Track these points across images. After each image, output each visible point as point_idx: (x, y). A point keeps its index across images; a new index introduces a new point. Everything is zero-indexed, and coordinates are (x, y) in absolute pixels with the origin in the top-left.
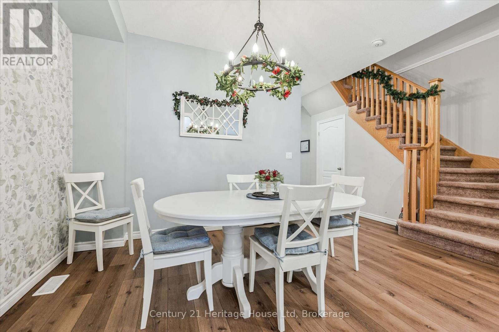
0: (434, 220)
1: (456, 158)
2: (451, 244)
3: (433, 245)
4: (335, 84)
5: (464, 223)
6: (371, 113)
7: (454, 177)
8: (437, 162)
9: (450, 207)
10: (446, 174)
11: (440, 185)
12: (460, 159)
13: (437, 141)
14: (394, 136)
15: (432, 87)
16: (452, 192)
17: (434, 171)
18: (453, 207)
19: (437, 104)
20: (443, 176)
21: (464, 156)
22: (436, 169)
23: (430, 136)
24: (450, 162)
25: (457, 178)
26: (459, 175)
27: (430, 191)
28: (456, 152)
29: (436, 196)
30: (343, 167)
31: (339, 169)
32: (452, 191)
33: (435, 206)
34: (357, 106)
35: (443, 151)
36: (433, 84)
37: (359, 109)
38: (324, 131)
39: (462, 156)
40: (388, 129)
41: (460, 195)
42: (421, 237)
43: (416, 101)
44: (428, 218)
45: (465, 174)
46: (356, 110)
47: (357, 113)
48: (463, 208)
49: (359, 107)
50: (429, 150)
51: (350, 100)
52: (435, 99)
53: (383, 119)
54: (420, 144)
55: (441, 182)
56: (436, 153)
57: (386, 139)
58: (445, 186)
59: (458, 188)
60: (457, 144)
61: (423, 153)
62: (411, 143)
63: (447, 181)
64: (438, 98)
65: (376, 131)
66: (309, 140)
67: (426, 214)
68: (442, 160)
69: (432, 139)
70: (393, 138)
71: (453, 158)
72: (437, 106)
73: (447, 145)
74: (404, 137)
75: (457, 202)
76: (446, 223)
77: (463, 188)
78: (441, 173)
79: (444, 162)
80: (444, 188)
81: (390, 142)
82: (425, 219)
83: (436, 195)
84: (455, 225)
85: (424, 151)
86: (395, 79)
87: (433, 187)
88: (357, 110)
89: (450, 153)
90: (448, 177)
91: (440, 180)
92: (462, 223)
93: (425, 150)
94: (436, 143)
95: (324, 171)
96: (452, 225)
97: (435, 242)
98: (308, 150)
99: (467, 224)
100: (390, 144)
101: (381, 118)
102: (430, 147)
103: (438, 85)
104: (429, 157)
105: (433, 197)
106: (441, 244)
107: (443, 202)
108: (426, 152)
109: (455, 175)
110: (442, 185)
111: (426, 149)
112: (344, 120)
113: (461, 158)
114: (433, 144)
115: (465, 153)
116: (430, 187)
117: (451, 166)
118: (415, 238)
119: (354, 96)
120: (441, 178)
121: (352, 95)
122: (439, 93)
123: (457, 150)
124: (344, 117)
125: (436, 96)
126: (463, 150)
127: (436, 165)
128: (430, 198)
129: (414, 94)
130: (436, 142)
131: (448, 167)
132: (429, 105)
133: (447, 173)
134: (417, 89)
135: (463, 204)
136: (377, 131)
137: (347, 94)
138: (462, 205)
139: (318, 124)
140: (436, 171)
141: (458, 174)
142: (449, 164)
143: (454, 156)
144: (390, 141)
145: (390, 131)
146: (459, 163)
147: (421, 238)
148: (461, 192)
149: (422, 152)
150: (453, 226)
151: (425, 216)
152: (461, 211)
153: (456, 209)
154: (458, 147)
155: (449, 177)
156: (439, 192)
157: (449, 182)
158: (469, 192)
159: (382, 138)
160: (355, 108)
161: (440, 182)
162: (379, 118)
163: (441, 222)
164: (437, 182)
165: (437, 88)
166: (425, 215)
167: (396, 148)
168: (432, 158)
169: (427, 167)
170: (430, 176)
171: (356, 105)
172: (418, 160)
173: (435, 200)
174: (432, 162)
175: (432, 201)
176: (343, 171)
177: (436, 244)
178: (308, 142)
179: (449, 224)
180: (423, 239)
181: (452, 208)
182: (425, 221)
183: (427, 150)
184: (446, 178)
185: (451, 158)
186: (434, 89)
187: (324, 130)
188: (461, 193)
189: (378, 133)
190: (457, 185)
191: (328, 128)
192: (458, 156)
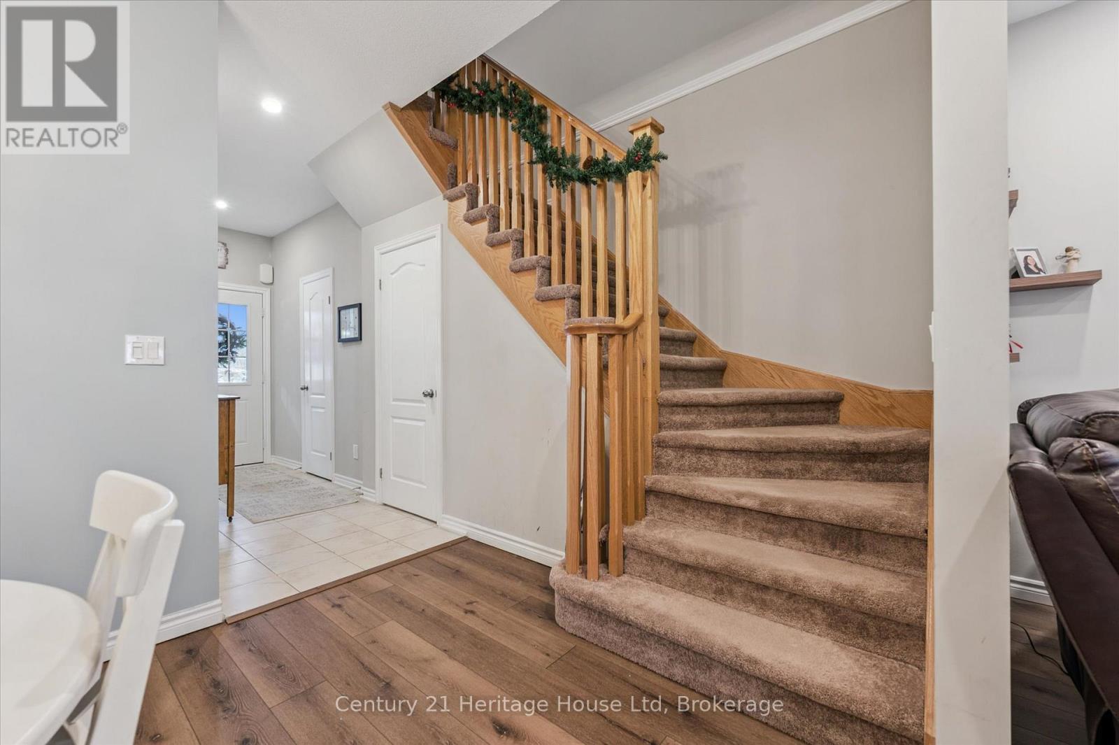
0: (645, 562)
1: (695, 360)
2: (684, 659)
3: (640, 662)
4: (398, 116)
5: (717, 573)
6: (501, 222)
7: (691, 416)
8: (652, 372)
9: (683, 511)
10: (674, 408)
11: (661, 444)
12: (704, 363)
13: (651, 311)
14: (552, 294)
15: (638, 143)
16: (687, 463)
17: (644, 400)
18: (690, 511)
19: (650, 197)
20: (668, 417)
21: (711, 357)
22: (650, 395)
23: (633, 292)
24: (684, 372)
25: (699, 420)
26: (703, 409)
27: (635, 464)
28: (696, 347)
29: (651, 479)
30: (438, 389)
31: (425, 395)
32: (686, 460)
33: (650, 509)
34: (468, 199)
35: (667, 342)
36: (639, 134)
37: (472, 208)
38: (394, 276)
39: (708, 357)
40: (538, 272)
41: (704, 469)
42: (609, 631)
43: (603, 187)
44: (632, 555)
45: (714, 406)
46: (465, 211)
47: (466, 221)
48: (712, 513)
49: (473, 204)
50: (630, 337)
51: (452, 181)
52: (644, 179)
53: (529, 239)
54: (613, 318)
55: (665, 434)
56: (648, 345)
57: (537, 302)
58: (670, 447)
59: (700, 449)
60: (698, 326)
61: (614, 345)
62: (593, 316)
63: (677, 429)
64: (651, 180)
65: (512, 277)
66: (360, 304)
67: (625, 543)
68: (664, 368)
69: (640, 302)
70: (552, 300)
71: (689, 361)
72: (649, 203)
73: (678, 327)
74: (578, 298)
75: (699, 498)
76: (673, 573)
77: (712, 450)
78: (661, 405)
79: (671, 373)
80: (669, 451)
81: (543, 312)
82: (624, 559)
83: (653, 474)
84: (694, 579)
85: (618, 339)
86: (555, 120)
87: (644, 451)
88: (468, 210)
89: (684, 349)
90: (679, 418)
91: (661, 427)
92: (712, 572)
93: (621, 337)
94: (648, 315)
95: (394, 400)
96: (686, 579)
97: (643, 648)
98: (357, 336)
99: (722, 574)
100: (545, 318)
101: (523, 239)
102: (635, 327)
103: (650, 138)
104: (631, 358)
105: (645, 480)
106: (660, 658)
107: (668, 496)
108: (624, 344)
109: (693, 408)
110: (664, 442)
111: (622, 332)
112: (436, 243)
113: (706, 362)
114: (641, 319)
115: (713, 350)
116: (635, 451)
117: (685, 383)
118: (595, 635)
119: (460, 170)
120: (662, 419)
121: (456, 168)
122: (654, 162)
123: (697, 341)
124: (438, 233)
125: (649, 173)
126: (709, 340)
127: (649, 384)
128: (636, 487)
129: (597, 162)
130: (650, 313)
131: (679, 387)
132: (631, 197)
133: (676, 405)
134: (605, 151)
135: (712, 503)
136: (514, 276)
137: (441, 159)
138: (711, 507)
139: (377, 253)
140: (650, 401)
141: (700, 408)
142: (681, 379)
143: (692, 356)
144: (546, 309)
145: (545, 279)
146: (702, 374)
147: (611, 636)
148: (706, 461)
149: (613, 343)
150: (689, 580)
151: (624, 550)
152: (708, 522)
153: (697, 518)
154: (700, 333)
155: (681, 416)
156: (659, 466)
157: (680, 433)
158: (723, 459)
159: (528, 298)
160: (463, 203)
161: (660, 434)
162: (519, 236)
163: (662, 569)
164: (652, 435)
165: (650, 147)
166: (624, 547)
167: (559, 331)
168: (639, 362)
169: (626, 388)
170: (636, 418)
171: (464, 196)
172: (603, 368)
173: (649, 492)
174: (639, 375)
175: (641, 494)
176: (438, 399)
177: (646, 656)
178: (356, 310)
179: (682, 576)
180: (615, 637)
181: (687, 516)
182: (624, 563)
183: (625, 336)
184: (674, 419)
185: (684, 361)
186: (642, 150)
187: (392, 274)
188: (707, 465)
189: (516, 285)
190: (697, 442)
191: (400, 267)
192: (700, 356)
